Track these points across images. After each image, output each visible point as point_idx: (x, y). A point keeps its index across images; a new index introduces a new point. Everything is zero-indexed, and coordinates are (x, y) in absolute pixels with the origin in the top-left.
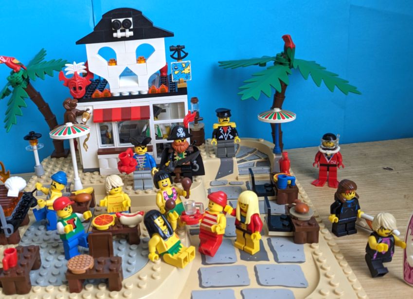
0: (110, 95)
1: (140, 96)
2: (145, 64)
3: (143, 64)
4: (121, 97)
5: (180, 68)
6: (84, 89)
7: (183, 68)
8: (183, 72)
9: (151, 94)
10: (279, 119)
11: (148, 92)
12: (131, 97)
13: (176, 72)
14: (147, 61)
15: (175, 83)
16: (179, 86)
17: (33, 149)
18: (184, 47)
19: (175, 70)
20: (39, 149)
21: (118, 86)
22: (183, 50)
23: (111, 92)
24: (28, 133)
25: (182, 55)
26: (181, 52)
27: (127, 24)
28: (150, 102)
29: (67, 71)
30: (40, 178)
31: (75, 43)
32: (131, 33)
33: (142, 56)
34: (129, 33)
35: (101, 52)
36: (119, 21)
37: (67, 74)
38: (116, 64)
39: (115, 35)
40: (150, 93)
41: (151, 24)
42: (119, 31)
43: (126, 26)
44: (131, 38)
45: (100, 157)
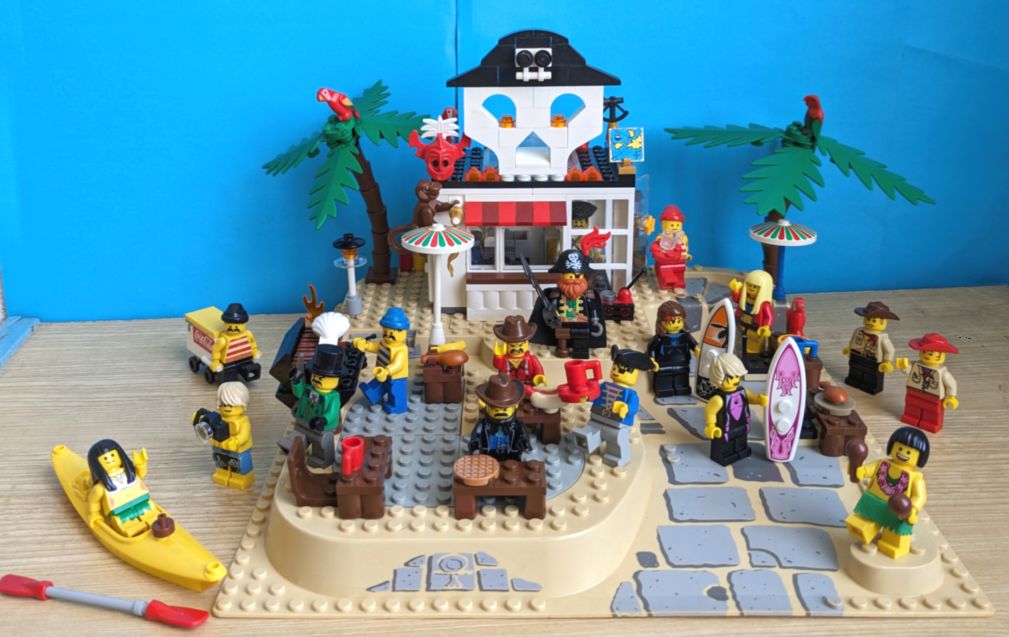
0: (497, 179)
1: (551, 183)
2: (565, 128)
3: (561, 129)
4: (517, 184)
5: (625, 138)
6: (451, 166)
7: (630, 139)
8: (630, 145)
9: (570, 183)
10: (790, 238)
11: (566, 178)
12: (534, 184)
13: (618, 145)
14: (570, 124)
15: (615, 164)
16: (622, 171)
17: (346, 265)
18: (621, 101)
19: (615, 141)
20: (358, 266)
21: (514, 162)
22: (620, 105)
23: (501, 173)
24: (342, 236)
25: (618, 113)
26: (617, 109)
27: (543, 59)
28: (569, 196)
29: (424, 132)
30: (356, 318)
31: (445, 84)
32: (548, 75)
33: (561, 116)
34: (544, 75)
35: (489, 104)
36: (528, 52)
37: (424, 136)
38: (513, 126)
39: (519, 76)
40: (569, 179)
41: (581, 60)
42: (526, 70)
43: (540, 61)
44: (546, 83)
45: (470, 287)
